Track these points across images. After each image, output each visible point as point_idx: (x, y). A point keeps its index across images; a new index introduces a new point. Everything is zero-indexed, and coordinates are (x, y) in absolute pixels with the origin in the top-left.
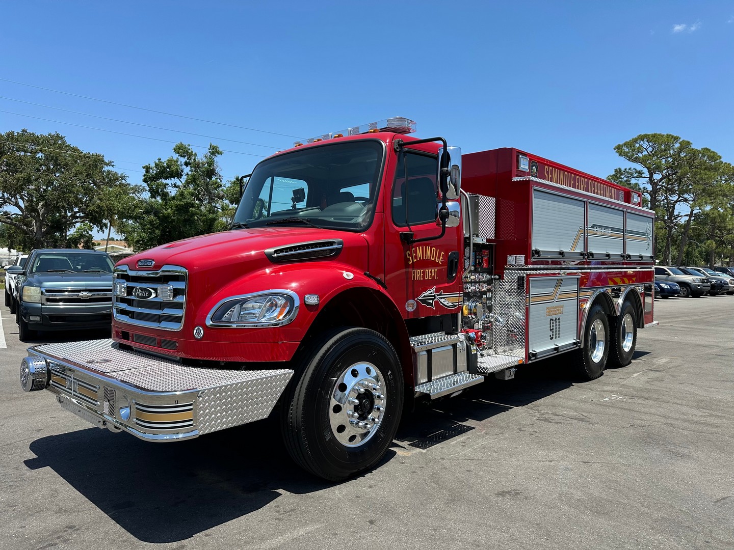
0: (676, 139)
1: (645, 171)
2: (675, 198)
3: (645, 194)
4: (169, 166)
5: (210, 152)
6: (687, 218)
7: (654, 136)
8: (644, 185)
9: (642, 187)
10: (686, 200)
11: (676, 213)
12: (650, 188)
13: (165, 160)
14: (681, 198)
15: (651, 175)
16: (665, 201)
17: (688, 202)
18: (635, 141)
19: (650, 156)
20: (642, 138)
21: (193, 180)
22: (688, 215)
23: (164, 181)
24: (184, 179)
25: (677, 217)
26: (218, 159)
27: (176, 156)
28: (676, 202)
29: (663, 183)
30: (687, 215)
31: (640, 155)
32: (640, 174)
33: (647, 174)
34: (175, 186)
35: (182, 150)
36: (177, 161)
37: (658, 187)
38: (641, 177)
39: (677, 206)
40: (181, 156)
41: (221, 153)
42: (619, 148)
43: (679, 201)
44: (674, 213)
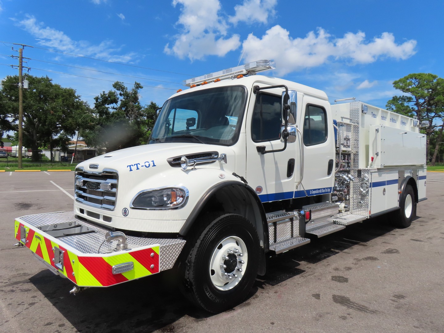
0: (434, 77)
1: (413, 97)
2: (433, 114)
3: (413, 112)
4: (109, 97)
5: (135, 87)
6: (441, 128)
7: (419, 75)
8: (413, 106)
9: (411, 107)
10: (440, 116)
11: (433, 124)
12: (416, 108)
13: (107, 92)
14: (436, 115)
15: (417, 100)
16: (427, 116)
17: (441, 118)
18: (407, 78)
19: (417, 88)
20: (411, 77)
21: (124, 104)
22: (442, 126)
23: (107, 106)
25: (434, 127)
26: (140, 91)
27: (114, 90)
28: (434, 117)
29: (425, 105)
30: (440, 126)
31: (410, 87)
32: (410, 99)
33: (415, 100)
34: (114, 108)
35: (117, 86)
36: (115, 93)
37: (422, 108)
38: (411, 101)
39: (434, 120)
40: (118, 90)
41: (142, 88)
42: (396, 84)
44: (432, 125)
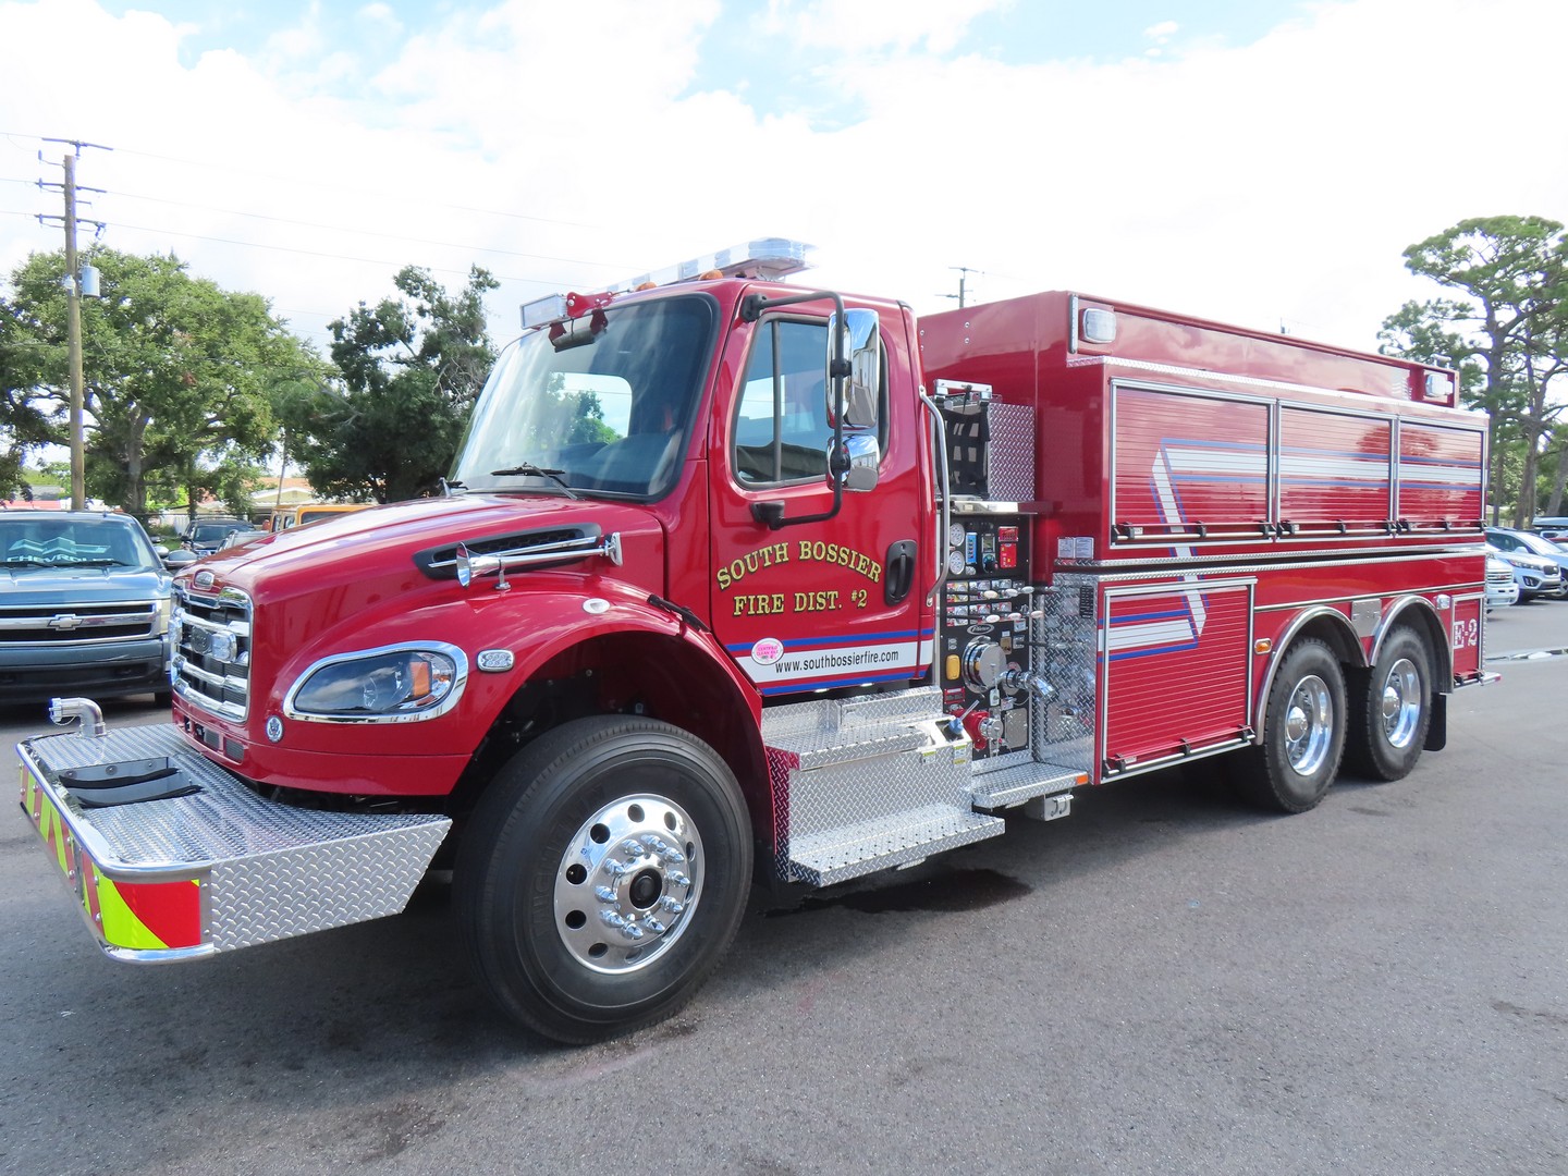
0: (1552, 228)
1: (1477, 302)
2: (1548, 364)
3: (1475, 356)
4: (382, 318)
5: (471, 283)
7: (1498, 222)
9: (1467, 338)
11: (1547, 402)
12: (1487, 342)
13: (373, 305)
14: (1561, 366)
15: (1491, 311)
16: (1526, 371)
18: (1453, 234)
19: (1491, 269)
20: (1468, 227)
21: (432, 347)
23: (374, 353)
24: (417, 344)
25: (1551, 410)
26: (488, 298)
27: (397, 295)
28: (1549, 374)
29: (1519, 330)
31: (1464, 266)
32: (1462, 312)
33: (1480, 311)
34: (399, 361)
35: (410, 280)
36: (400, 306)
37: (1507, 340)
38: (1465, 317)
39: (1551, 384)
40: (411, 294)
41: (495, 286)
42: (1412, 255)
43: (1558, 372)
44: (1545, 400)
